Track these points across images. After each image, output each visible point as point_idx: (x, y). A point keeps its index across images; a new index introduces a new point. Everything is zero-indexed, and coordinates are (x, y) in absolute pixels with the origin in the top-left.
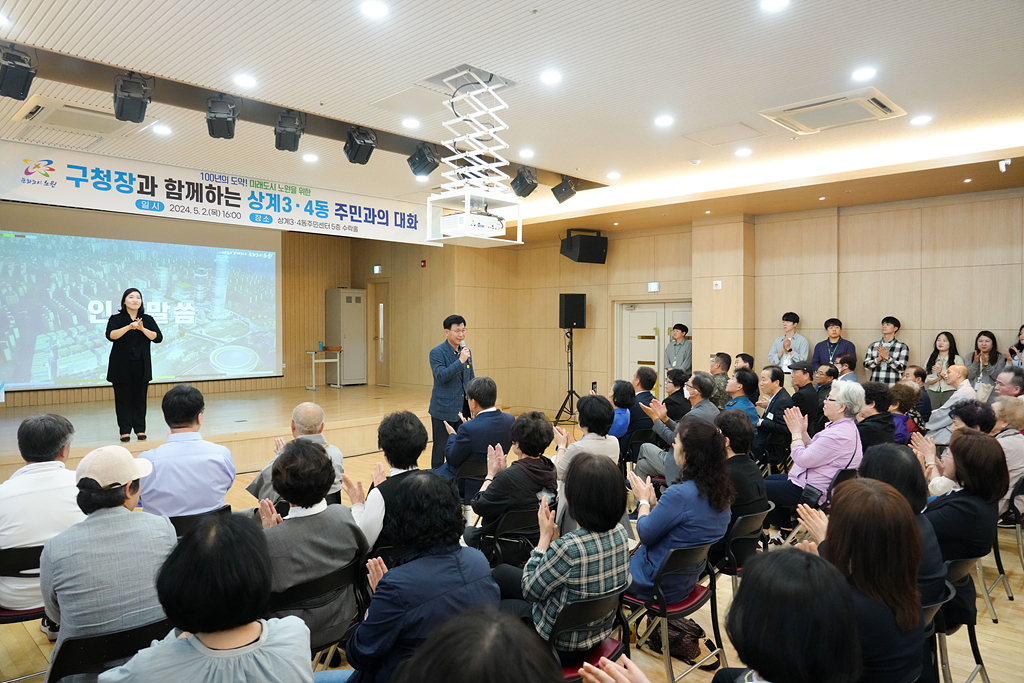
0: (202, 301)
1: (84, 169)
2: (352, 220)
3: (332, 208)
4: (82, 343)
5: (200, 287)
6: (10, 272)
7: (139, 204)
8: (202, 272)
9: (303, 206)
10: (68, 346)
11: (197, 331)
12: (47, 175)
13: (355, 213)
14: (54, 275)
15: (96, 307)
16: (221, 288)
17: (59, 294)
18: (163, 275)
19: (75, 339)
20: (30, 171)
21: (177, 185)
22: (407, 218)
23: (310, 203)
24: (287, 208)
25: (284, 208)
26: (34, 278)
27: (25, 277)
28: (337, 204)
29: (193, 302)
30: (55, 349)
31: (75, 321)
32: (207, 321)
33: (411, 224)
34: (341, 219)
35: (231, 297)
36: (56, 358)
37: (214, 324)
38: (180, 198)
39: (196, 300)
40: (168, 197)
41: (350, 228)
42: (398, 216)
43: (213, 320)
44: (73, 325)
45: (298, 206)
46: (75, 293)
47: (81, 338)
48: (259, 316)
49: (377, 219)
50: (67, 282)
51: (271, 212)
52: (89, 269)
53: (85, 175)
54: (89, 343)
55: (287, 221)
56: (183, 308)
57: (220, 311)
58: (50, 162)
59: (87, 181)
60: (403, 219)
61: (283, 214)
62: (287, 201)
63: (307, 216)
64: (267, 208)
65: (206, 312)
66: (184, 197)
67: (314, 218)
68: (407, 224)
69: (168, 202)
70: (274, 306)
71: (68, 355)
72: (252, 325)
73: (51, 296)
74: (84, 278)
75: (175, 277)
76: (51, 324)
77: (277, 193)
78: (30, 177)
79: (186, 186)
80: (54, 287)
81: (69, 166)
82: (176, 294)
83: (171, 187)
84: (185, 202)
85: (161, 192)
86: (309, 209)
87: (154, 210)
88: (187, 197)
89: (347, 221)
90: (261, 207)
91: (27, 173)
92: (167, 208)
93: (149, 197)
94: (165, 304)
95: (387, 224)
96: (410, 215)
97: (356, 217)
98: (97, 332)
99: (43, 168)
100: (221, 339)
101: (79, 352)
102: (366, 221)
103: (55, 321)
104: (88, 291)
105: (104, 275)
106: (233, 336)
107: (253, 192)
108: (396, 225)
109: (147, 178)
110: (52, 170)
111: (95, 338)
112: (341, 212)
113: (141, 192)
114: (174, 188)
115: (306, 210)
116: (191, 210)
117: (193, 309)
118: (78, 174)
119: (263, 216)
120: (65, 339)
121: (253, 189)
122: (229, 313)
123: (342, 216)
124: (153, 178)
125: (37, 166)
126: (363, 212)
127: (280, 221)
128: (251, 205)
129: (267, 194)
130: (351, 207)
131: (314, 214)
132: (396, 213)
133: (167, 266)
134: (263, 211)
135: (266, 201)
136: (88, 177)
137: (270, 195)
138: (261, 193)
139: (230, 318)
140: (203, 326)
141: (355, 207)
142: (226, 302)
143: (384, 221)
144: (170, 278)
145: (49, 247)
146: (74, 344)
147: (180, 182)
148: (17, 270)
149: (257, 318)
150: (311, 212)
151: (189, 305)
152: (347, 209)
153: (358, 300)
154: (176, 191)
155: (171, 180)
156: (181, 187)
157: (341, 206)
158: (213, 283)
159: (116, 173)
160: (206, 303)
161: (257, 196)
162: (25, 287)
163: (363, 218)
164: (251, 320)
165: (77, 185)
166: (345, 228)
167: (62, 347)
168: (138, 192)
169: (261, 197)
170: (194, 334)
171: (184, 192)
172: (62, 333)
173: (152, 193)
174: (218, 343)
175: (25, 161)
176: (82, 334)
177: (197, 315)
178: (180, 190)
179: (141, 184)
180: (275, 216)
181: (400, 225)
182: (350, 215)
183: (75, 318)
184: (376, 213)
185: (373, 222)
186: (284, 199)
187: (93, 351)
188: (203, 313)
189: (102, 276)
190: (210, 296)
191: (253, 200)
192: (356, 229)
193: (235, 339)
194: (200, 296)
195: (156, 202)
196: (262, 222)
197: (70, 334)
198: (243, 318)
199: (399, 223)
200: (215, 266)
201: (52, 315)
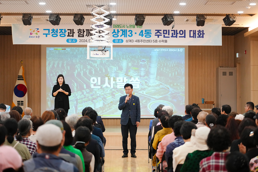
0: (144, 76)
1: (49, 30)
2: (164, 37)
3: (153, 32)
4: (88, 97)
5: (143, 69)
6: (60, 65)
7: (68, 41)
8: (144, 61)
9: (138, 33)
10: (82, 99)
11: (141, 92)
12: (37, 34)
13: (166, 33)
14: (77, 66)
15: (94, 81)
16: (154, 70)
17: (79, 74)
18: (124, 64)
19: (85, 95)
20: (32, 33)
21: (82, 31)
22: (197, 33)
23: (142, 31)
24: (130, 35)
25: (129, 35)
26: (69, 68)
27: (66, 67)
28: (156, 30)
29: (139, 77)
30: (77, 100)
31: (85, 87)
32: (146, 87)
33: (200, 35)
34: (158, 37)
35: (160, 74)
36: (77, 104)
37: (150, 88)
38: (83, 36)
39: (141, 76)
40: (79, 36)
41: (163, 41)
42: (192, 33)
43: (149, 86)
44: (84, 89)
45: (136, 33)
46: (85, 74)
47: (87, 95)
48: (175, 84)
49: (179, 35)
50: (82, 69)
51: (123, 38)
52: (91, 62)
53: (49, 32)
54: (90, 98)
55: (130, 41)
56: (134, 80)
57: (153, 81)
58: (38, 29)
59: (50, 34)
60: (194, 33)
61: (128, 38)
62: (130, 32)
63: (140, 38)
64: (121, 36)
65: (146, 82)
66: (85, 36)
67: (144, 38)
68: (197, 36)
69: (78, 39)
70: (184, 78)
71: (82, 103)
72: (171, 89)
73: (75, 75)
74: (89, 67)
75: (130, 64)
76: (75, 88)
77: (125, 29)
78: (32, 35)
79: (86, 31)
80: (76, 71)
81: (44, 30)
82: (131, 73)
83: (80, 32)
84: (85, 38)
85: (76, 35)
86: (141, 34)
87: (74, 42)
88: (86, 36)
89: (161, 38)
90: (118, 36)
91: (31, 34)
92: (78, 41)
93: (71, 38)
94: (125, 78)
95: (185, 37)
96: (199, 31)
97: (166, 35)
98: (94, 92)
99: (36, 32)
100: (154, 97)
101: (86, 101)
102: (172, 36)
103: (77, 87)
104: (91, 73)
105: (97, 65)
106: (160, 95)
107: (114, 30)
108: (190, 37)
109: (71, 30)
110: (38, 32)
111: (93, 95)
112: (158, 34)
113: (69, 36)
114: (81, 32)
115: (140, 35)
116: (88, 41)
117: (139, 80)
118: (47, 32)
119: (119, 40)
120: (81, 95)
121: (114, 28)
122: (158, 83)
123: (158, 36)
124: (73, 30)
125: (34, 31)
126: (171, 32)
127: (127, 41)
128: (113, 36)
129: (121, 30)
130: (164, 31)
131: (144, 36)
132: (190, 31)
133: (126, 59)
134: (119, 38)
135: (120, 33)
136: (50, 33)
137: (122, 30)
138: (118, 30)
139: (158, 85)
140: (144, 89)
141: (166, 31)
142: (157, 77)
143: (183, 35)
144: (128, 64)
145: (75, 53)
146: (84, 98)
147: (83, 30)
148: (63, 64)
149: (174, 85)
150: (142, 35)
151: (137, 79)
152: (162, 32)
153: (231, 74)
154: (82, 34)
155: (80, 30)
156: (84, 31)
157: (158, 31)
158: (150, 67)
159: (60, 30)
160: (146, 77)
161: (116, 31)
162: (65, 72)
163: (171, 35)
164: (170, 86)
165: (46, 36)
166: (160, 41)
167: (80, 99)
168: (68, 36)
169: (118, 31)
170: (140, 94)
171: (85, 33)
172: (80, 93)
173: (73, 36)
174: (152, 99)
175: (30, 30)
176: (88, 93)
177: (141, 84)
178: (83, 33)
179: (69, 33)
180: (124, 39)
181: (193, 37)
182: (163, 35)
183: (85, 86)
184: (178, 32)
185: (176, 37)
186: (129, 31)
187: (92, 101)
188: (144, 83)
189: (96, 66)
190: (148, 73)
191: (114, 33)
192: (166, 41)
193: (161, 96)
194: (142, 74)
195: (74, 39)
196: (118, 42)
197: (83, 93)
198: (165, 85)
199: (192, 35)
200: (150, 57)
201: (75, 84)
